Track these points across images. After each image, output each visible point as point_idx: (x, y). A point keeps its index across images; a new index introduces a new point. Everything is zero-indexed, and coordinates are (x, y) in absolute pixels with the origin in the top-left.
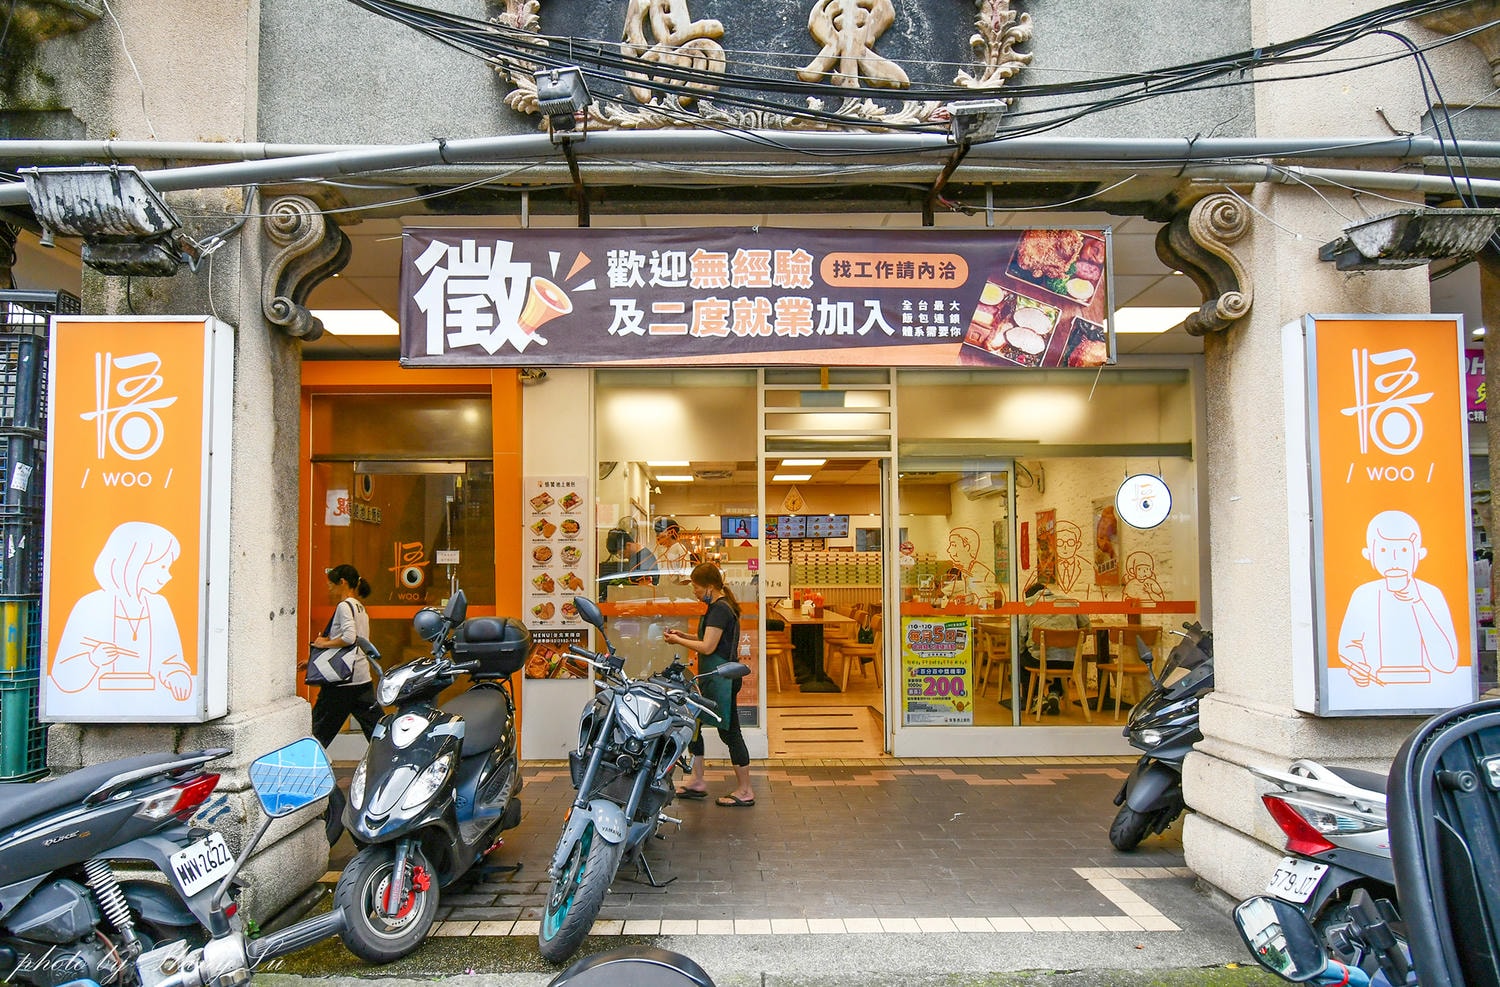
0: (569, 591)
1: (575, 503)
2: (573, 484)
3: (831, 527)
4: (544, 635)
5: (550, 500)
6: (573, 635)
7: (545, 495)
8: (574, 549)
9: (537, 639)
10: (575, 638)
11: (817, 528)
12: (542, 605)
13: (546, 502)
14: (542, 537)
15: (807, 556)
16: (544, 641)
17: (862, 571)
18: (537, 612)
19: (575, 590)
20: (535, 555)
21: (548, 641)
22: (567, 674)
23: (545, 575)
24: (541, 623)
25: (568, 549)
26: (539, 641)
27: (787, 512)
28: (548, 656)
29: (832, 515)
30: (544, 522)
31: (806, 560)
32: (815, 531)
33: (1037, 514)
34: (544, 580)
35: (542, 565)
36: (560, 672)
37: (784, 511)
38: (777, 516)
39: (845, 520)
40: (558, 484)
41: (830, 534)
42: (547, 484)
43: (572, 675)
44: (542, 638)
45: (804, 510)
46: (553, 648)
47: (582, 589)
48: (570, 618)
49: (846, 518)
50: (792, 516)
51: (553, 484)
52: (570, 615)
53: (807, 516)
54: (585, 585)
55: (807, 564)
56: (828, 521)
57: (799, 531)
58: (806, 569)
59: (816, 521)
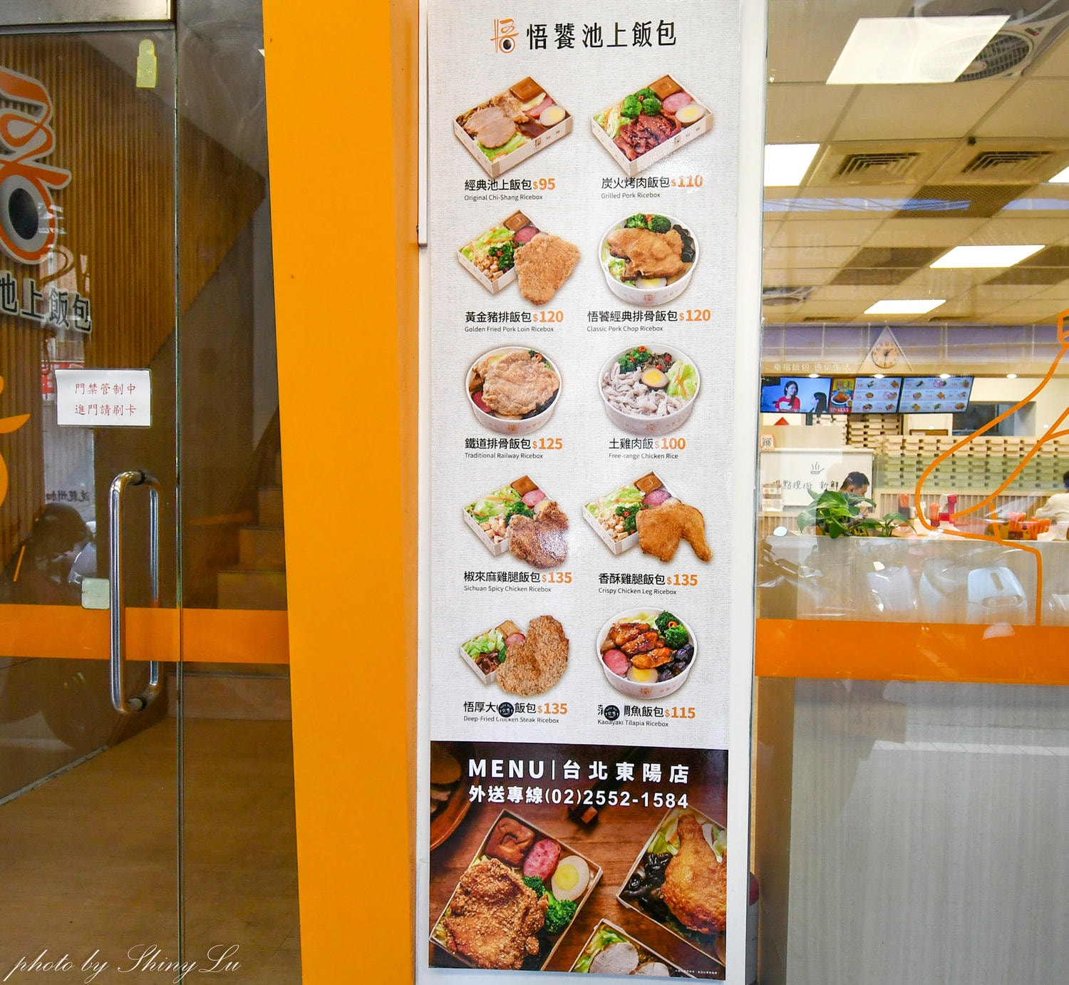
0: (637, 563)
1: (674, 126)
2: (666, 30)
3: (941, 396)
4: (516, 768)
5: (549, 115)
6: (653, 772)
7: (528, 90)
8: (665, 361)
9: (487, 782)
10: (665, 786)
11: (917, 396)
12: (506, 628)
13: (530, 128)
14: (511, 300)
16: (515, 794)
18: (487, 661)
19: (666, 558)
20: (476, 391)
21: (535, 795)
22: (623, 953)
23: (525, 486)
24: (506, 710)
25: (637, 360)
26: (496, 794)
27: (871, 370)
28: (535, 865)
29: (944, 377)
30: (521, 226)
31: (903, 448)
32: (913, 403)
34: (519, 509)
35: (512, 441)
36: (594, 943)
37: (866, 367)
38: (854, 377)
39: (966, 385)
40: (593, 33)
41: (938, 406)
42: (537, 36)
43: (646, 957)
44: (506, 782)
45: (900, 367)
46: (559, 831)
47: (704, 557)
48: (645, 693)
49: (967, 381)
50: (880, 376)
51: (565, 35)
52: (643, 679)
53: (904, 377)
54: (713, 540)
55: (902, 455)
56: (937, 386)
57: (889, 403)
58: (902, 462)
59: (918, 386)
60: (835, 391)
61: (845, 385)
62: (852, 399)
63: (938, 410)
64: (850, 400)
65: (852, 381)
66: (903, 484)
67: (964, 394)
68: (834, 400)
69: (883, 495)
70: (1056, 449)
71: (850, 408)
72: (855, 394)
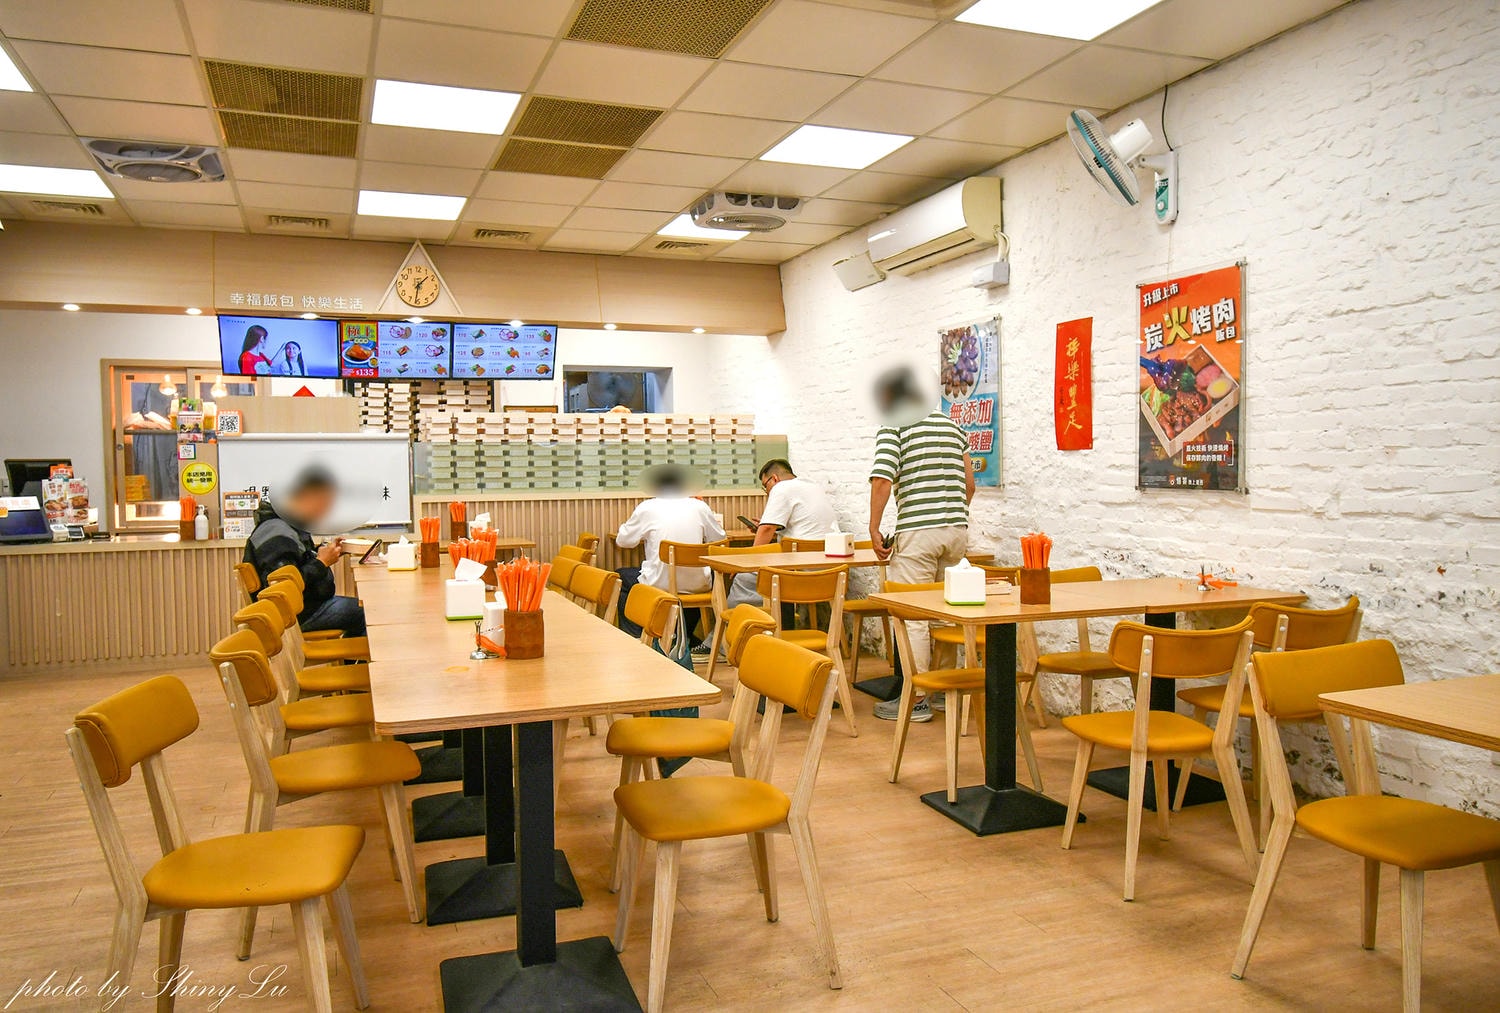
3: (513, 354)
11: (478, 353)
15: (455, 421)
17: (590, 457)
27: (402, 310)
29: (516, 325)
31: (454, 431)
32: (473, 363)
33: (1145, 289)
37: (392, 306)
38: (375, 320)
39: (547, 338)
41: (510, 369)
45: (445, 308)
49: (549, 330)
50: (417, 321)
53: (453, 323)
55: (454, 442)
56: (506, 337)
57: (434, 362)
58: (454, 453)
59: (477, 337)
60: (347, 342)
61: (363, 333)
62: (377, 355)
63: (511, 375)
64: (373, 356)
65: (372, 326)
66: (456, 486)
67: (546, 352)
68: (347, 355)
69: (425, 505)
70: (670, 431)
71: (376, 370)
72: (380, 348)
